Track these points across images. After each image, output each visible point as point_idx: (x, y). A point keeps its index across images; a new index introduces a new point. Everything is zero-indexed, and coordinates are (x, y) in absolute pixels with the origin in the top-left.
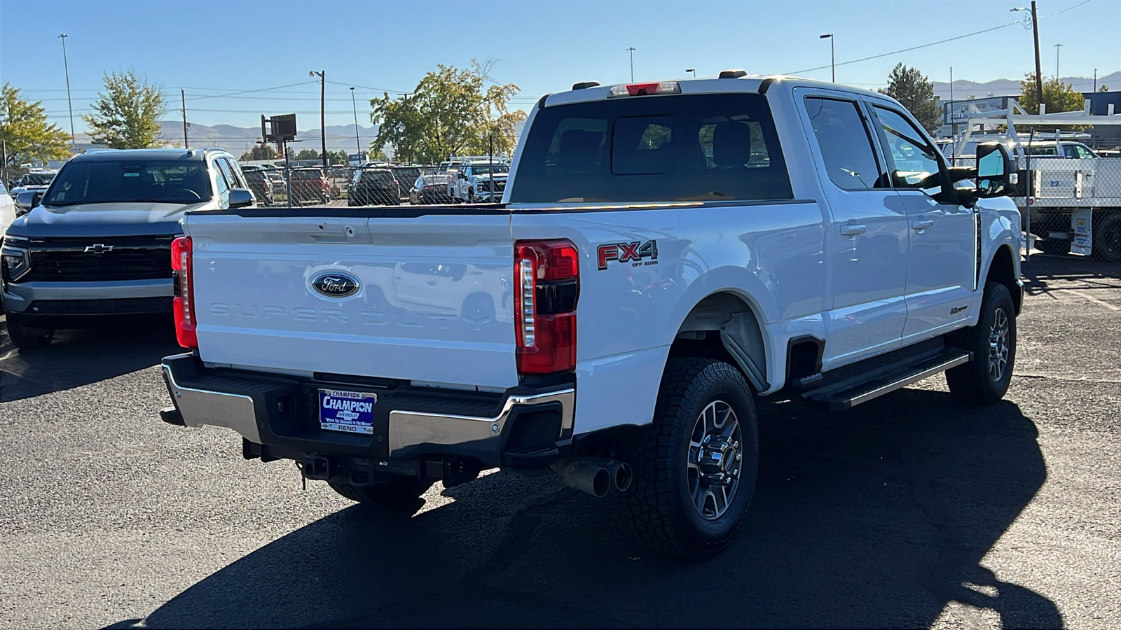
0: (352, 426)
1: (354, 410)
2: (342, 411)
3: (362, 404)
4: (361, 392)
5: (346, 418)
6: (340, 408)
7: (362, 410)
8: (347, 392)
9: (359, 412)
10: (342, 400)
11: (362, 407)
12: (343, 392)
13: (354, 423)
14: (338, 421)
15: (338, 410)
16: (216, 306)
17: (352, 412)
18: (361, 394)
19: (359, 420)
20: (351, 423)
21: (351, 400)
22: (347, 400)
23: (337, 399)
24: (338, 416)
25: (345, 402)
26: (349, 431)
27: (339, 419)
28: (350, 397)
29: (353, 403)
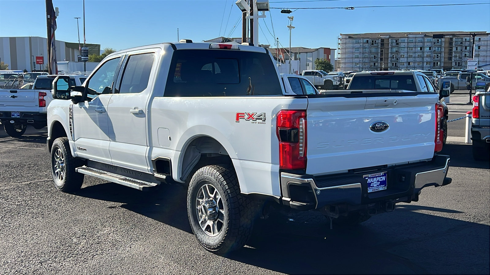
0: (378, 188)
1: (378, 181)
2: (373, 183)
3: (382, 177)
4: (382, 172)
5: (374, 185)
6: (372, 182)
7: (381, 180)
8: (376, 174)
9: (380, 181)
10: (373, 178)
11: (381, 179)
12: (374, 174)
13: (378, 187)
14: (371, 188)
15: (372, 183)
16: (321, 144)
17: (377, 182)
18: (381, 173)
19: (380, 185)
20: (377, 187)
21: (376, 177)
22: (375, 177)
23: (371, 178)
24: (371, 185)
25: (374, 178)
26: (376, 191)
27: (372, 187)
28: (377, 176)
29: (377, 178)
